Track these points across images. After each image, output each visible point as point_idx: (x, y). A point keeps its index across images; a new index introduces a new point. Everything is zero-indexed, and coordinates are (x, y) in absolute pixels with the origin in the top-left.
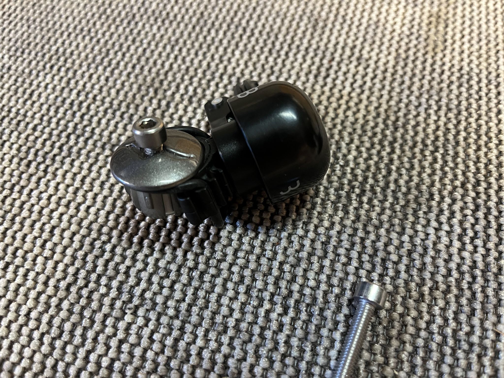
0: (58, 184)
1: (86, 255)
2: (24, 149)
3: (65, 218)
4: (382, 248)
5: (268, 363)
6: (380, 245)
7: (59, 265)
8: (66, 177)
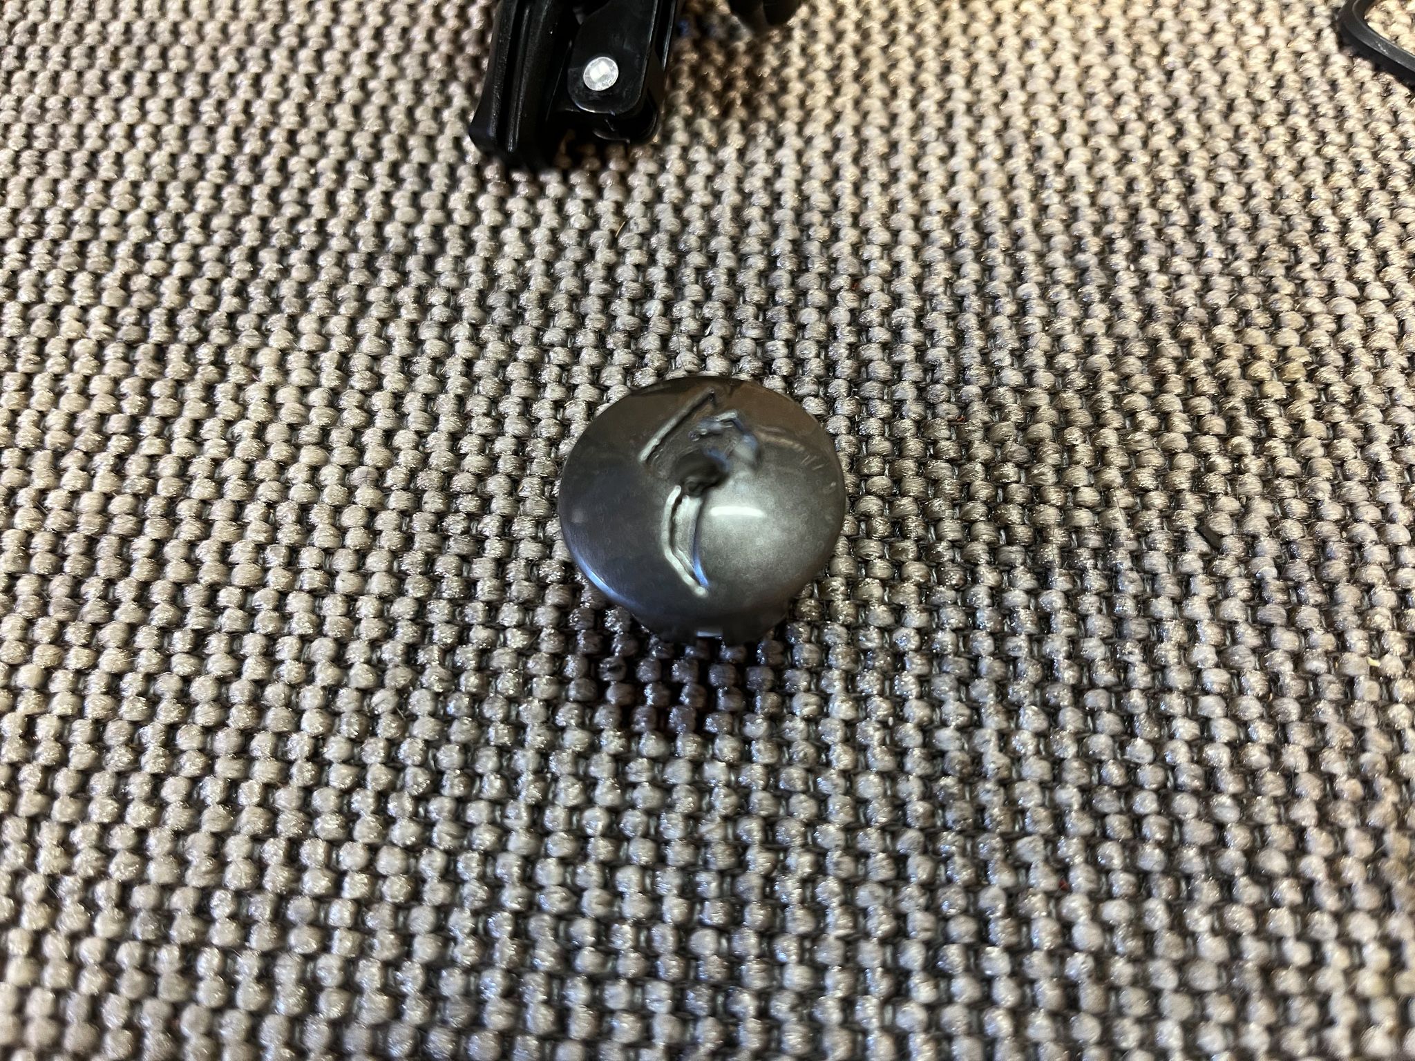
0: (272, 390)
1: (430, 560)
2: (127, 316)
3: (329, 475)
4: (1236, 372)
5: (1042, 716)
6: (1230, 366)
7: (359, 604)
8: (289, 366)
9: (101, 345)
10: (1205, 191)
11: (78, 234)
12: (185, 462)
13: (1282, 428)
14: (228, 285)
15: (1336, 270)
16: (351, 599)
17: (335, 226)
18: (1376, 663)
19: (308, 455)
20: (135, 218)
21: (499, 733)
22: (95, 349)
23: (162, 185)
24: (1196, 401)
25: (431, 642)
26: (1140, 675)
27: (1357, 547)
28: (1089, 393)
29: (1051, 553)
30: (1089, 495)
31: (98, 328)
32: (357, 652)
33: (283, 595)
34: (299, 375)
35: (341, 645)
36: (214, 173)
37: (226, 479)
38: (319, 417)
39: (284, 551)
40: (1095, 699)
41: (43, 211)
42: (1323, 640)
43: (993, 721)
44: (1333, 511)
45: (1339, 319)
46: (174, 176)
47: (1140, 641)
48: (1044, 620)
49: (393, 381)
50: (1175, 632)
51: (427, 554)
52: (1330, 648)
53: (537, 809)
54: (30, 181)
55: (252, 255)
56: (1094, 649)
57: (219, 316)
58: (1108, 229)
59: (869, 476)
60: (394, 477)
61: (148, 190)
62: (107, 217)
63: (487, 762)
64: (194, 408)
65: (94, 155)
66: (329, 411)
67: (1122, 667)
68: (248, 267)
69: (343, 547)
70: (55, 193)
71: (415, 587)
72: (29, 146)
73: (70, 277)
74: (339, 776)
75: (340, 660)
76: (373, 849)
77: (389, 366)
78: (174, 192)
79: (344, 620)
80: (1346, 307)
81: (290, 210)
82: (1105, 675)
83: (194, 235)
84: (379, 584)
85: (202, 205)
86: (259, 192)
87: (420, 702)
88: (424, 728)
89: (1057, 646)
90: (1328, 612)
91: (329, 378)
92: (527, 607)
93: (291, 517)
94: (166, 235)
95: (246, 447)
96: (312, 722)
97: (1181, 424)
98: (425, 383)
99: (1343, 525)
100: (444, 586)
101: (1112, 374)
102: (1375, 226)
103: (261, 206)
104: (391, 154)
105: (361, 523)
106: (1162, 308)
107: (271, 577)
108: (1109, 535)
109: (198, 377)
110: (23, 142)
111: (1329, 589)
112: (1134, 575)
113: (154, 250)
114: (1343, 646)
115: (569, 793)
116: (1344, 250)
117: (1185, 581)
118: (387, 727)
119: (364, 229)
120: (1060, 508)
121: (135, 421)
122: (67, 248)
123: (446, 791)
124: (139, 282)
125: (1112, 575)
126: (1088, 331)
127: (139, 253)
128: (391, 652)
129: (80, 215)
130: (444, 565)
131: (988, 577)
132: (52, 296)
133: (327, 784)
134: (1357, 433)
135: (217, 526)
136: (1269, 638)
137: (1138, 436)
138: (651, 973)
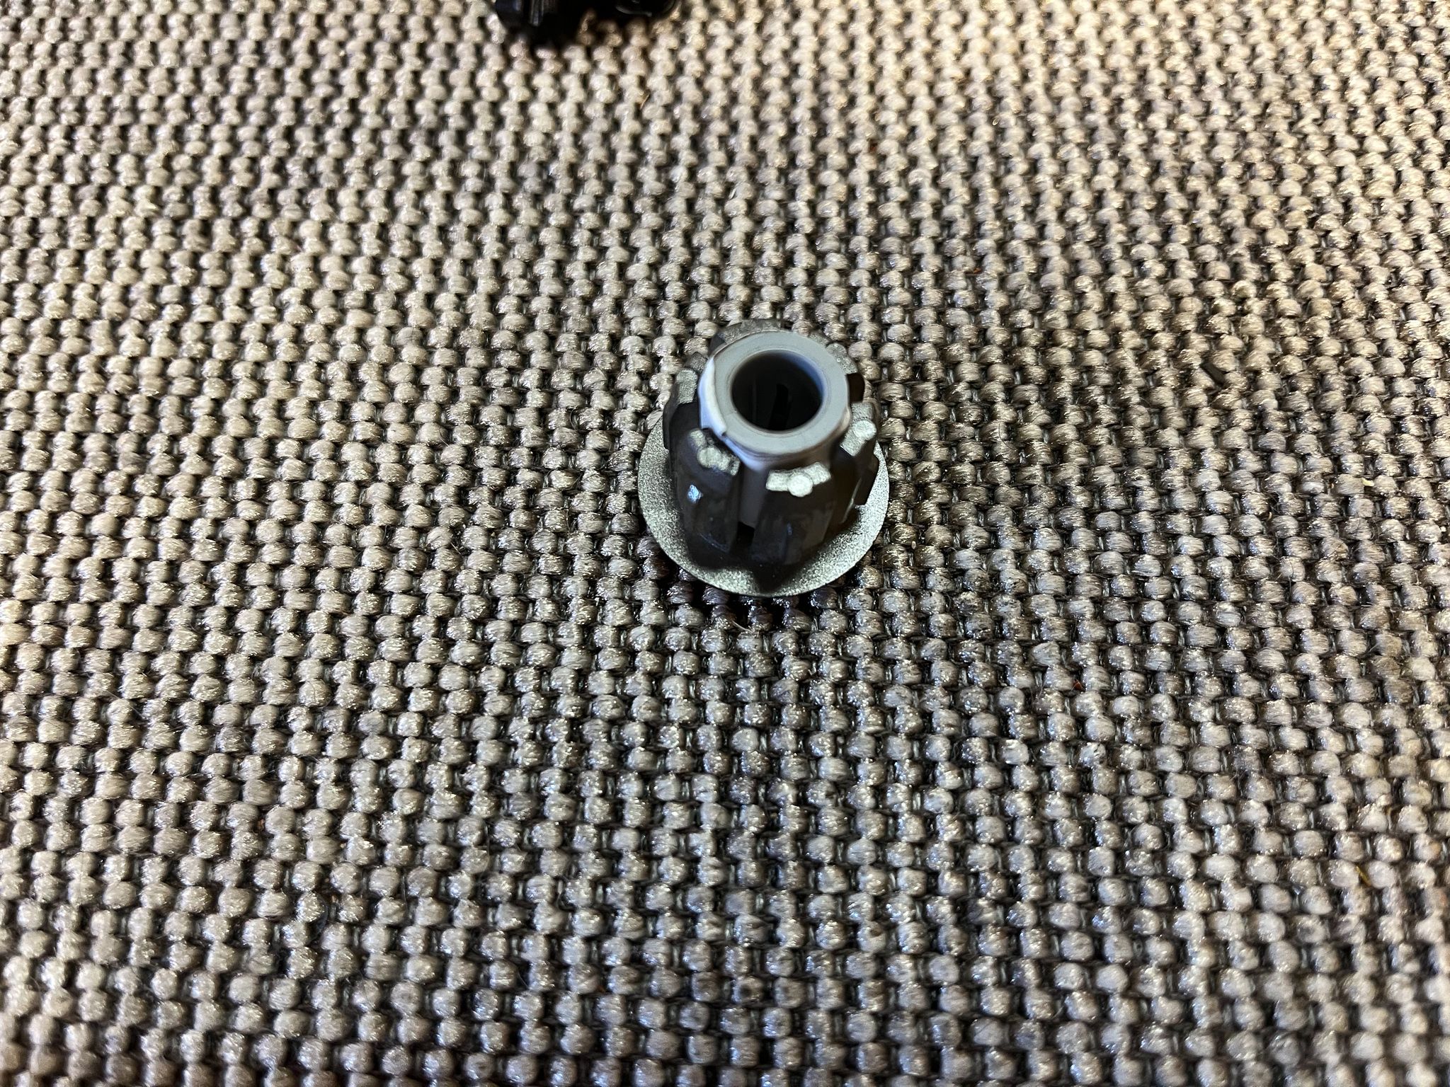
9: (148, 222)
10: (1211, 53)
11: (119, 120)
12: (237, 328)
13: (1284, 271)
14: (266, 163)
15: (1336, 124)
16: (402, 448)
17: (367, 105)
18: (1370, 483)
19: (355, 318)
20: (173, 102)
21: (548, 564)
22: (143, 226)
23: (197, 71)
24: (1201, 249)
25: (481, 484)
26: (1148, 498)
27: (1354, 380)
28: (1099, 244)
29: (1064, 390)
30: (1099, 337)
31: (144, 204)
32: (411, 495)
33: (337, 446)
34: (341, 243)
35: (396, 489)
36: (246, 55)
37: (277, 343)
38: (362, 283)
39: (336, 406)
40: (1106, 520)
41: (83, 100)
42: (1320, 463)
43: (1010, 542)
44: (1332, 347)
45: (1339, 170)
46: (208, 61)
47: (1148, 468)
48: (1059, 452)
49: (431, 247)
50: (1182, 460)
51: (473, 406)
52: (1327, 470)
53: (587, 629)
54: (69, 72)
55: (289, 134)
56: (1105, 475)
57: (261, 191)
58: (1117, 90)
59: (889, 325)
60: (437, 336)
61: (184, 76)
62: (146, 102)
63: (539, 588)
64: (242, 277)
65: (129, 45)
66: (372, 278)
67: (1131, 492)
68: (285, 145)
69: (393, 400)
70: (94, 82)
71: (463, 436)
72: (65, 38)
73: (113, 160)
74: (401, 604)
75: (394, 502)
76: (435, 669)
77: (427, 236)
78: (209, 77)
79: (398, 467)
80: (1345, 158)
81: (322, 91)
82: (1115, 499)
83: (231, 116)
84: (428, 433)
85: (237, 87)
86: (291, 75)
87: (473, 537)
88: (478, 560)
89: (1070, 472)
90: (1325, 440)
91: (370, 246)
92: (570, 451)
93: (342, 375)
94: (204, 117)
95: (295, 312)
96: (372, 558)
97: (1187, 271)
98: (462, 249)
99: (1341, 360)
100: (490, 434)
101: (1121, 226)
102: (1374, 84)
103: (294, 87)
104: (418, 35)
105: (408, 378)
106: (1169, 163)
107: (325, 430)
108: (1119, 374)
109: (244, 249)
110: (59, 35)
111: (1327, 418)
112: (1142, 409)
113: (193, 131)
114: (1339, 468)
115: (616, 614)
116: (1344, 106)
117: (1191, 415)
118: (443, 560)
119: (396, 107)
120: (1071, 350)
121: (186, 292)
122: (109, 132)
123: (501, 615)
124: (182, 162)
125: (1122, 409)
126: (1098, 187)
127: (178, 134)
128: (443, 494)
129: (120, 102)
130: (489, 415)
131: (1005, 413)
132: (99, 178)
133: (389, 613)
134: (1356, 275)
135: (272, 385)
136: (1269, 464)
137: (1145, 282)
138: (698, 768)
